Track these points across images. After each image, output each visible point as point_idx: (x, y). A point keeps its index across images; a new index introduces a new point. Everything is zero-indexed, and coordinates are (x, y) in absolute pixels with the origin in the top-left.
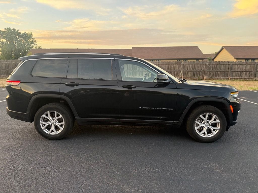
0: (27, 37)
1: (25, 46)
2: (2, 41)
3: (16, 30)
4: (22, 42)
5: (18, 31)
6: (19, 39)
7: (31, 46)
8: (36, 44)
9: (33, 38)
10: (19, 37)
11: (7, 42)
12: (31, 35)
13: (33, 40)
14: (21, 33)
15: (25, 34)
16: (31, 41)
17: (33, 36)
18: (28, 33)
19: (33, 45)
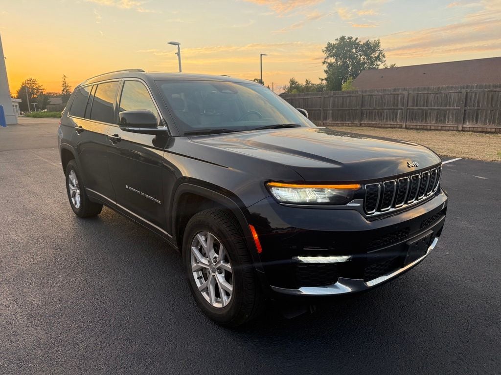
0: (370, 49)
1: (366, 66)
2: (329, 62)
3: (354, 39)
4: (360, 59)
5: (356, 39)
6: (356, 56)
7: (374, 66)
8: (385, 61)
9: (380, 49)
10: (356, 51)
11: (337, 63)
12: (378, 45)
13: (380, 53)
14: (361, 43)
15: (367, 44)
16: (376, 55)
17: (381, 46)
18: (373, 42)
19: (379, 63)
